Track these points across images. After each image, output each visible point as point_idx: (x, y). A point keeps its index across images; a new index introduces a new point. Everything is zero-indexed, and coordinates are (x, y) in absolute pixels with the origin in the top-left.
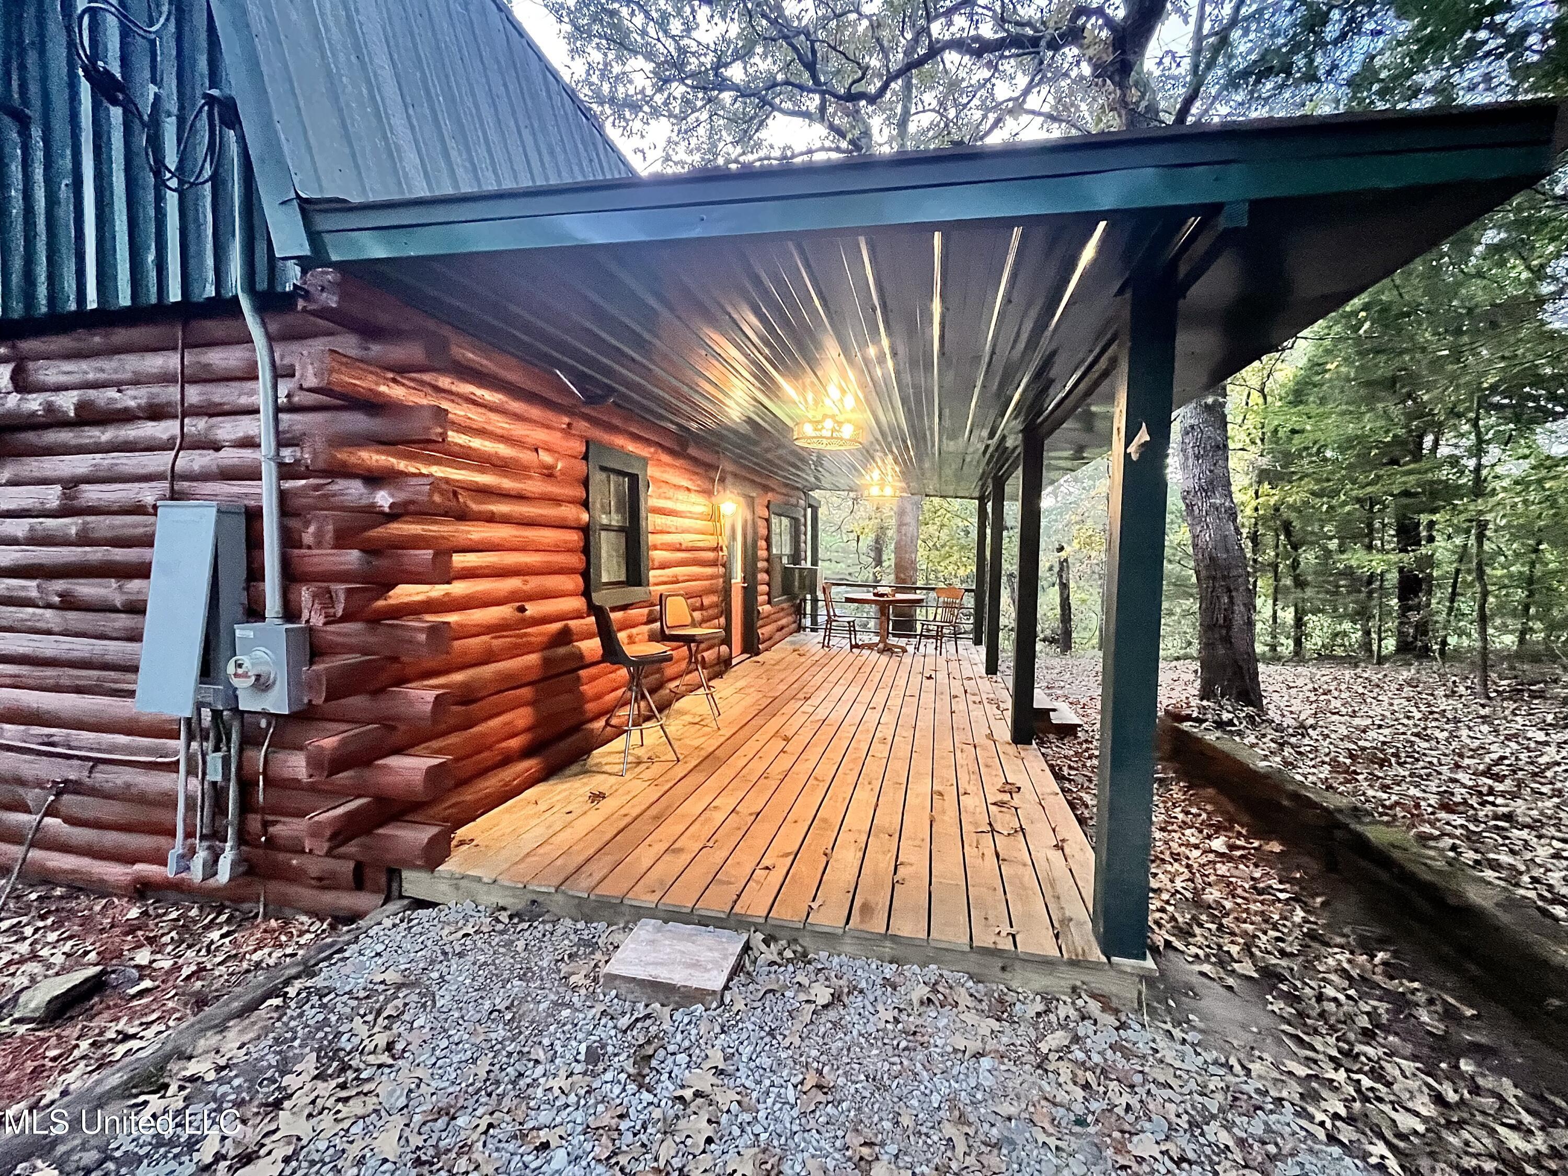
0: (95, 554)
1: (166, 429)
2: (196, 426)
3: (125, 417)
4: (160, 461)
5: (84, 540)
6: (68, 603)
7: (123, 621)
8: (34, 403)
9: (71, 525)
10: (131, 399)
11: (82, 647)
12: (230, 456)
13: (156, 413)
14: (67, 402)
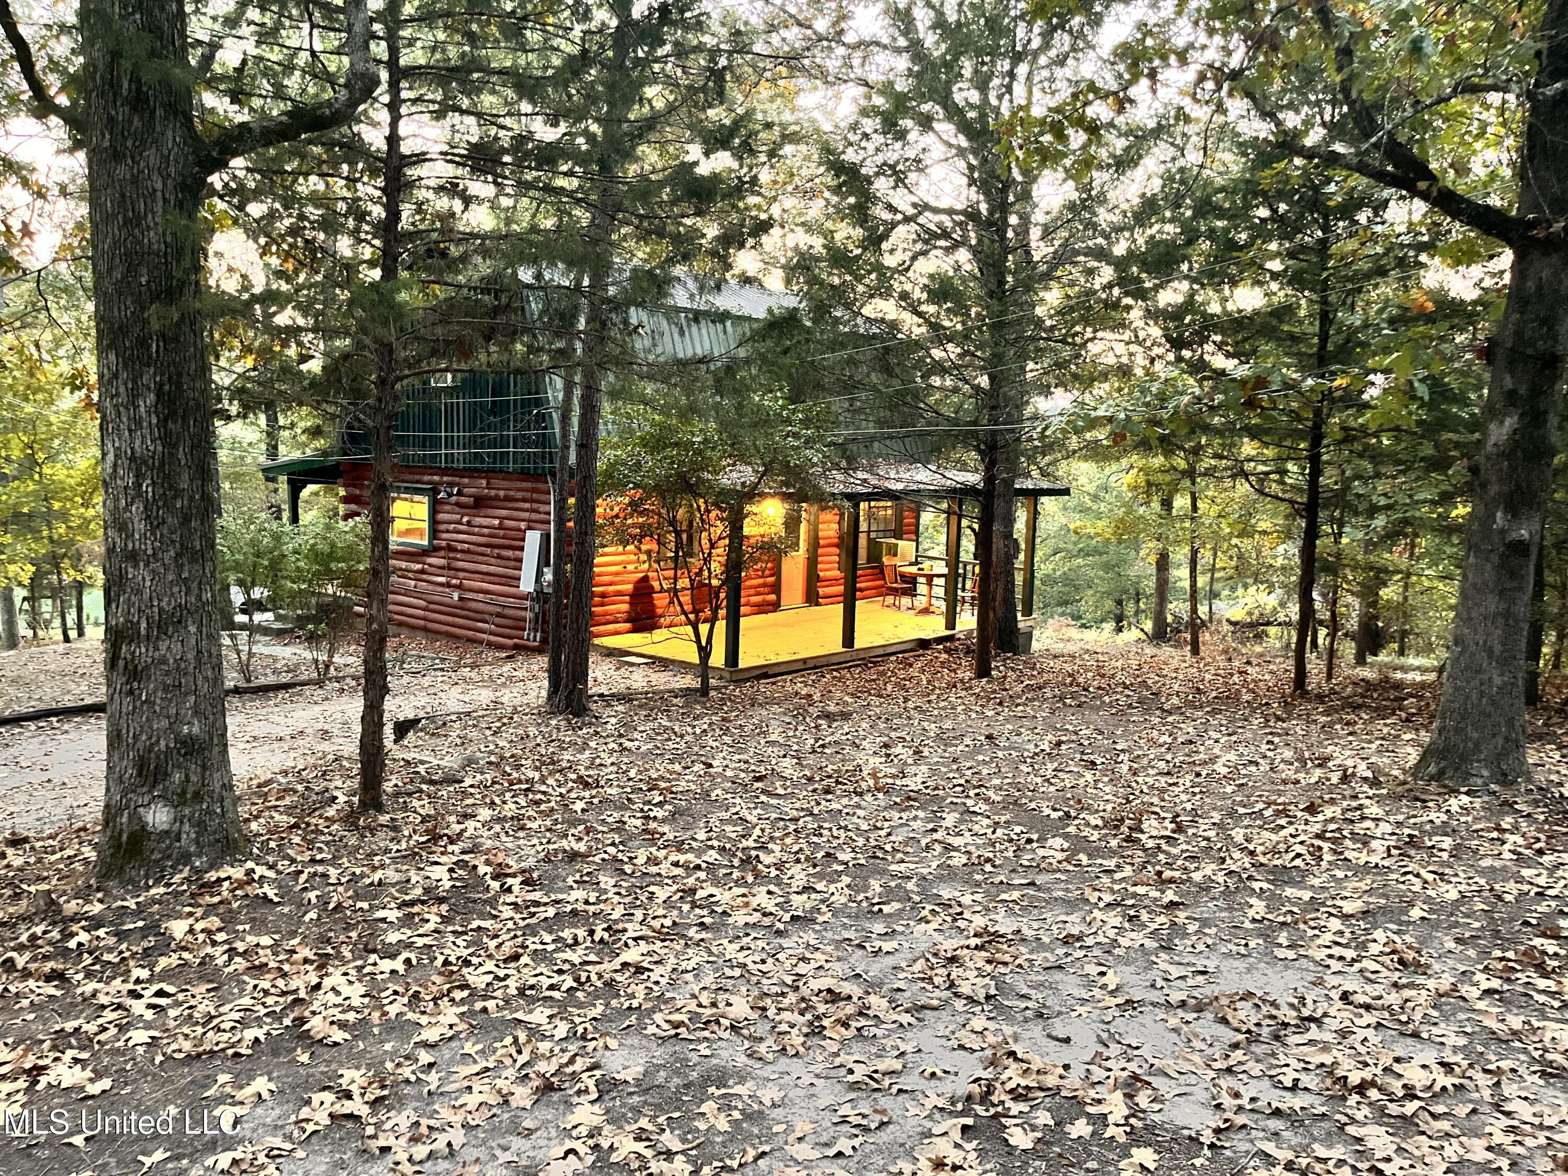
0: (507, 542)
1: (527, 505)
2: (535, 506)
3: (517, 500)
4: (526, 515)
5: (503, 538)
6: (499, 557)
7: (513, 563)
8: (493, 493)
9: (502, 532)
10: (519, 495)
11: (501, 570)
12: (542, 516)
13: (524, 500)
14: (502, 493)
